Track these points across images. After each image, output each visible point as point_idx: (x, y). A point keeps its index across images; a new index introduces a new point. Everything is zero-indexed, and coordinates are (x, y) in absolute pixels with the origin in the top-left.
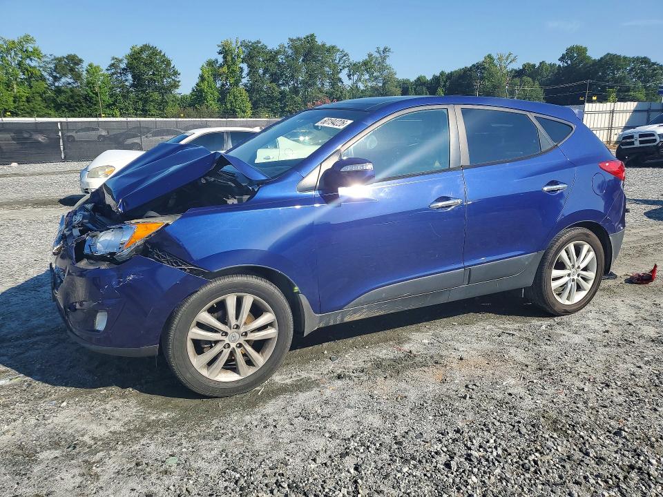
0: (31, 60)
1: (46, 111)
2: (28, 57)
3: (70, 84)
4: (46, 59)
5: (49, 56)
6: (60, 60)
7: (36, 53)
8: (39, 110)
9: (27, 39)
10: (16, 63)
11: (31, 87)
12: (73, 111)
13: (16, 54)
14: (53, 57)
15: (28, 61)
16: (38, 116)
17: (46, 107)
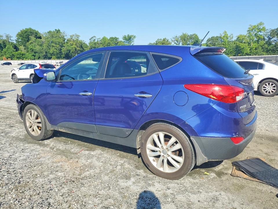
0: (261, 32)
1: (262, 53)
2: (260, 31)
3: (275, 40)
4: (267, 31)
5: (269, 30)
6: (273, 31)
7: (264, 29)
8: (259, 53)
9: (261, 24)
10: (254, 34)
11: (258, 43)
12: (274, 52)
13: (255, 31)
14: (271, 30)
15: (259, 33)
16: (258, 55)
17: (263, 51)
